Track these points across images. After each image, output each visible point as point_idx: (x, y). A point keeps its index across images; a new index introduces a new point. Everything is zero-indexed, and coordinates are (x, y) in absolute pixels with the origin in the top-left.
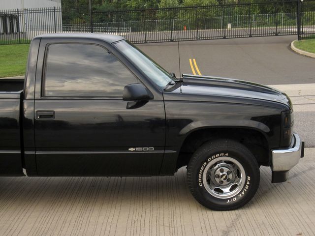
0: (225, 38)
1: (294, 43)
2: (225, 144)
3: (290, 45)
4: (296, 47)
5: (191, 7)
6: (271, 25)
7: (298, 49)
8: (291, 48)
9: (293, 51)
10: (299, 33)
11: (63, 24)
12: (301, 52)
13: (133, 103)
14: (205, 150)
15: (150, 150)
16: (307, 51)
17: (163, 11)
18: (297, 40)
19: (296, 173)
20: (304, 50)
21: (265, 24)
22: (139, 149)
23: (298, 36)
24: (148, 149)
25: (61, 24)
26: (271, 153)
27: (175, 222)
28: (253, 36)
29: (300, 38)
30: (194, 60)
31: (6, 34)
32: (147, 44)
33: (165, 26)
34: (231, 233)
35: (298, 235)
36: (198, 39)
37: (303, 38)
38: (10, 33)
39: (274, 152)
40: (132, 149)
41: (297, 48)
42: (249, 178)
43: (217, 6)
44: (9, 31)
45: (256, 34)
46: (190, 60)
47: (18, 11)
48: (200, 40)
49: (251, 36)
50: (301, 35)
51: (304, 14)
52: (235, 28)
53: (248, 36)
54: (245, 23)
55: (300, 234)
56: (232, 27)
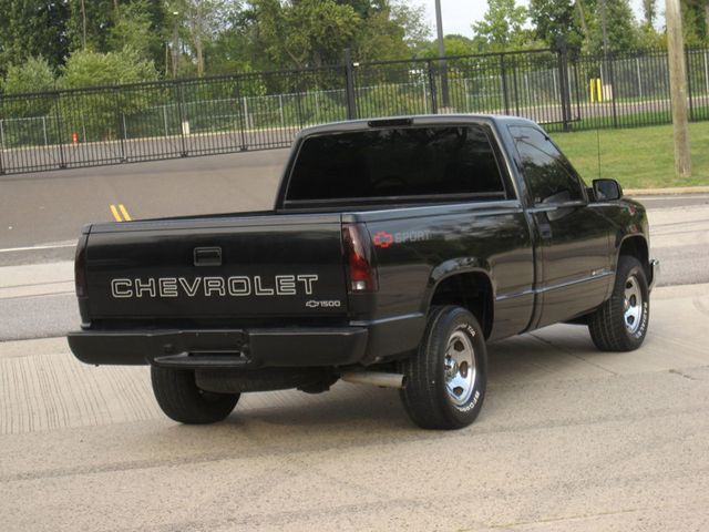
0: (185, 155)
6: (290, 121)
21: (274, 120)
22: (597, 273)
24: (602, 271)
28: (249, 148)
30: (121, 207)
32: (4, 177)
33: (21, 134)
36: (122, 161)
45: (256, 145)
46: (113, 208)
48: (128, 163)
49: (244, 149)
51: (370, 90)
52: (199, 132)
53: (238, 149)
54: (225, 119)
56: (193, 129)
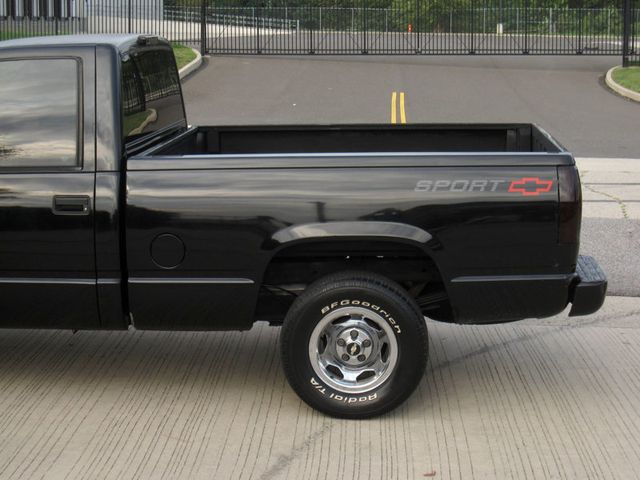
0: (472, 53)
1: (613, 73)
3: (605, 76)
4: (615, 79)
7: (617, 85)
8: (605, 83)
9: (609, 89)
10: (626, 51)
11: (164, 4)
12: (623, 91)
16: (634, 90)
18: (620, 67)
19: (489, 345)
20: (629, 87)
23: (624, 59)
25: (162, 4)
27: (195, 430)
28: (531, 52)
29: (626, 63)
30: (402, 95)
31: (46, 19)
32: (313, 56)
33: (369, 21)
34: (294, 461)
35: (426, 475)
36: (418, 53)
37: (633, 63)
38: (53, 18)
41: (617, 82)
44: (51, 13)
45: (537, 50)
46: (394, 95)
48: (421, 54)
49: (526, 53)
50: (630, 57)
52: (511, 33)
53: (521, 52)
55: (433, 474)
56: (506, 30)
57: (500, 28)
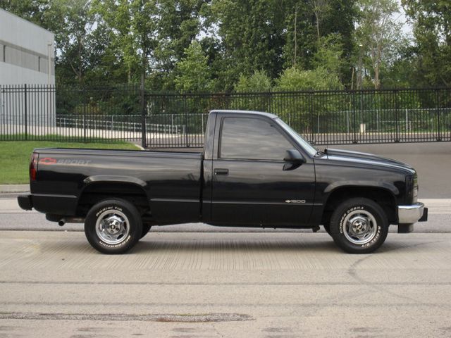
2: (361, 200)
5: (290, 93)
13: (289, 165)
14: (346, 204)
15: (303, 202)
17: (242, 98)
22: (293, 201)
24: (301, 201)
26: (398, 208)
39: (400, 207)
40: (288, 201)
42: (380, 228)
43: (342, 91)
47: (26, 88)
52: (373, 132)
56: (368, 130)
57: (363, 127)
